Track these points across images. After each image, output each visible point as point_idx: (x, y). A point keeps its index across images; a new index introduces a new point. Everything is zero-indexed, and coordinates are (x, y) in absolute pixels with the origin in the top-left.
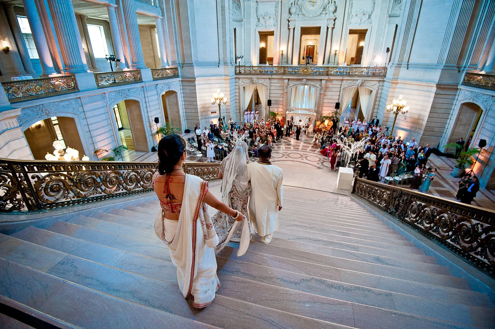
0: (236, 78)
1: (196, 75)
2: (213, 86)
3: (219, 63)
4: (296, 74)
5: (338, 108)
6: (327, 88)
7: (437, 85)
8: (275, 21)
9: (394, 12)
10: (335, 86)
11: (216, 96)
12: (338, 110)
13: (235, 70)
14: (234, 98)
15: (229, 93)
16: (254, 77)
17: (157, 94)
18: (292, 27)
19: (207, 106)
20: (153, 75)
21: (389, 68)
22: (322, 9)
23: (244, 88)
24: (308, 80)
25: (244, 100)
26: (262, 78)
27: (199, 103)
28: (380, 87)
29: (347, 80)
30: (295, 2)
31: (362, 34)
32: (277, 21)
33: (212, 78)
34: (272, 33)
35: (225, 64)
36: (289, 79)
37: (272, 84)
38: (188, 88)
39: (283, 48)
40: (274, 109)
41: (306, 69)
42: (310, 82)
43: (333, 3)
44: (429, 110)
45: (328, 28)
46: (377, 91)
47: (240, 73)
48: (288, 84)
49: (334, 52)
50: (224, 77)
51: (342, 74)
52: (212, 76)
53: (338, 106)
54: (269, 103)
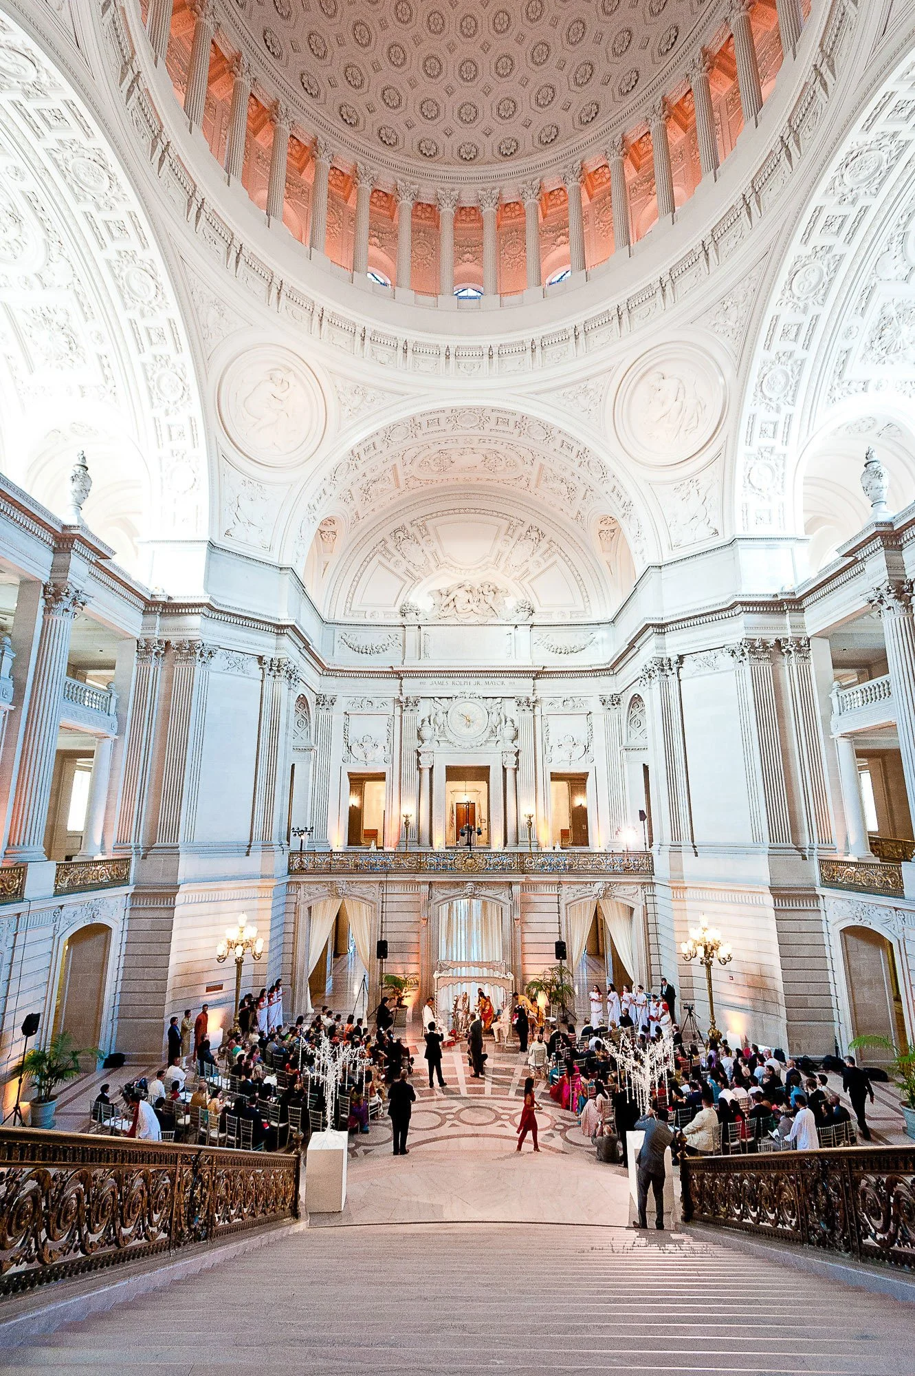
0: (288, 883)
1: (180, 878)
2: (224, 906)
3: (250, 846)
4: (445, 869)
5: (565, 958)
6: (526, 903)
7: (771, 889)
8: (387, 753)
9: (633, 742)
10: (546, 899)
11: (233, 934)
12: (564, 962)
13: (289, 863)
14: (280, 940)
15: (267, 925)
16: (340, 880)
17: (53, 937)
18: (425, 765)
19: (198, 967)
20: (57, 881)
21: (655, 853)
22: (487, 733)
23: (310, 908)
24: (478, 883)
25: (308, 946)
26: (362, 882)
27: (173, 959)
28: (649, 899)
29: (570, 883)
30: (429, 717)
31: (577, 782)
32: (392, 752)
33: (224, 885)
34: (381, 777)
35: (267, 846)
36: (430, 884)
37: (389, 898)
38: (149, 914)
39: (409, 808)
40: (395, 967)
41: (472, 858)
42: (484, 891)
43: (509, 723)
44: (776, 949)
45: (505, 770)
46: (645, 908)
47: (302, 870)
48: (430, 897)
49: (526, 820)
50: (258, 882)
51: (555, 870)
52: (225, 879)
53: (561, 950)
54: (382, 949)
